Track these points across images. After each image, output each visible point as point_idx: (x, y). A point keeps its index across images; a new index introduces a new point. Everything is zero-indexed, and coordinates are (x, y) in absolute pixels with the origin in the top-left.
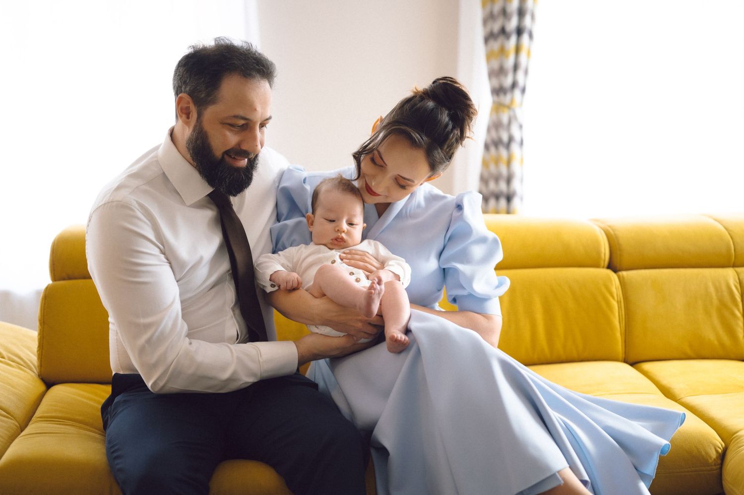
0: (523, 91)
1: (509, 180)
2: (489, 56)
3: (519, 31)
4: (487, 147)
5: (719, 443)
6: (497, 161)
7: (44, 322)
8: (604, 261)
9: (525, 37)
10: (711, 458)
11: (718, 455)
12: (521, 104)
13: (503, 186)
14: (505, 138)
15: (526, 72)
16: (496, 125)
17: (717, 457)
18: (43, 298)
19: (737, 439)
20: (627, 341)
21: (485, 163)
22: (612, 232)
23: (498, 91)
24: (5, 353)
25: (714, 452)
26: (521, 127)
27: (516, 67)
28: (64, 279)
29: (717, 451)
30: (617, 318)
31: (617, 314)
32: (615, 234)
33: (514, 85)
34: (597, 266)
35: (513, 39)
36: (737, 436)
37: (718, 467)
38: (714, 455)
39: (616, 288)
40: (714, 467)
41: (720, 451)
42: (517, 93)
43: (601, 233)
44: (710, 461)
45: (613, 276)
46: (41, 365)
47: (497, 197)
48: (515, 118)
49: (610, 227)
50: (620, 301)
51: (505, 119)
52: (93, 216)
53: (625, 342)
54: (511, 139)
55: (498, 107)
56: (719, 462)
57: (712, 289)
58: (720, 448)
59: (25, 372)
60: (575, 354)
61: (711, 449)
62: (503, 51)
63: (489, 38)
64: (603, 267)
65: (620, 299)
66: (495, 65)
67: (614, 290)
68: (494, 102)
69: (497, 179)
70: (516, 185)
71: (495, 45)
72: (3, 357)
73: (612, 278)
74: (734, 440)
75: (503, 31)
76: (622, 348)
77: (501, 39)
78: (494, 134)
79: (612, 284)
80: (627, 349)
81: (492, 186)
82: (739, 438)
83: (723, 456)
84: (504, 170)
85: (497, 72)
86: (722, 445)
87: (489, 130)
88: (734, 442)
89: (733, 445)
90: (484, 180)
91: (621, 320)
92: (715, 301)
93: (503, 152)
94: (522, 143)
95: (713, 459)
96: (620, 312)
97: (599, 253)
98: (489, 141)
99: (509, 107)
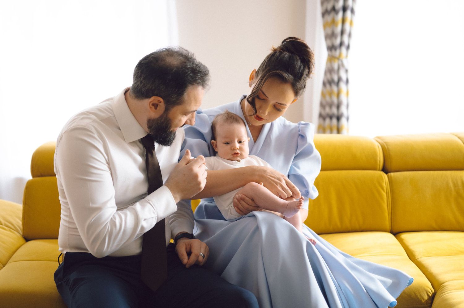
0: (348, 47)
1: (338, 107)
2: (325, 26)
3: (345, 9)
4: (324, 84)
5: (430, 289)
6: (331, 94)
7: (26, 203)
8: (380, 165)
9: (348, 13)
10: (424, 299)
11: (429, 297)
12: (347, 56)
13: (334, 110)
14: (336, 78)
15: (350, 35)
16: (330, 71)
17: (428, 299)
18: (25, 189)
19: (443, 288)
20: (392, 218)
21: (323, 95)
22: (386, 146)
23: (331, 48)
24: (3, 222)
25: (426, 296)
26: (347, 71)
27: (342, 32)
28: (39, 176)
29: (428, 295)
30: (386, 204)
31: (386, 201)
32: (388, 148)
33: (341, 44)
34: (375, 169)
35: (340, 14)
36: (443, 286)
37: (429, 305)
38: (426, 297)
39: (386, 184)
40: (426, 305)
41: (430, 295)
42: (344, 49)
43: (378, 147)
44: (423, 301)
45: (384, 175)
46: (24, 229)
47: (331, 117)
48: (343, 65)
49: (385, 143)
50: (388, 193)
51: (336, 66)
52: (64, 135)
53: (391, 219)
54: (340, 79)
55: (331, 59)
56: (430, 302)
57: (451, 185)
58: (430, 293)
59: (14, 233)
60: (357, 227)
61: (424, 293)
62: (334, 22)
63: (325, 13)
64: (379, 170)
65: (388, 191)
66: (329, 31)
67: (384, 185)
68: (329, 55)
69: (331, 106)
70: (343, 109)
71: (329, 18)
72: (2, 224)
73: (384, 178)
74: (441, 288)
75: (334, 9)
76: (389, 223)
77: (333, 14)
78: (329, 76)
79: (383, 181)
80: (392, 223)
81: (328, 110)
82: (444, 287)
83: (432, 298)
84: (335, 100)
85: (330, 36)
86: (432, 291)
87: (326, 73)
88: (440, 289)
89: (440, 290)
90: (322, 106)
91: (388, 205)
92: (454, 193)
93: (335, 88)
94: (347, 81)
95: (425, 300)
96: (388, 200)
97: (376, 161)
98: (326, 81)
99: (338, 58)
